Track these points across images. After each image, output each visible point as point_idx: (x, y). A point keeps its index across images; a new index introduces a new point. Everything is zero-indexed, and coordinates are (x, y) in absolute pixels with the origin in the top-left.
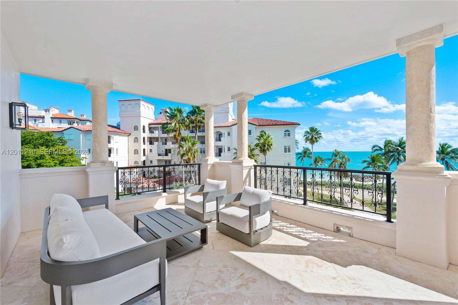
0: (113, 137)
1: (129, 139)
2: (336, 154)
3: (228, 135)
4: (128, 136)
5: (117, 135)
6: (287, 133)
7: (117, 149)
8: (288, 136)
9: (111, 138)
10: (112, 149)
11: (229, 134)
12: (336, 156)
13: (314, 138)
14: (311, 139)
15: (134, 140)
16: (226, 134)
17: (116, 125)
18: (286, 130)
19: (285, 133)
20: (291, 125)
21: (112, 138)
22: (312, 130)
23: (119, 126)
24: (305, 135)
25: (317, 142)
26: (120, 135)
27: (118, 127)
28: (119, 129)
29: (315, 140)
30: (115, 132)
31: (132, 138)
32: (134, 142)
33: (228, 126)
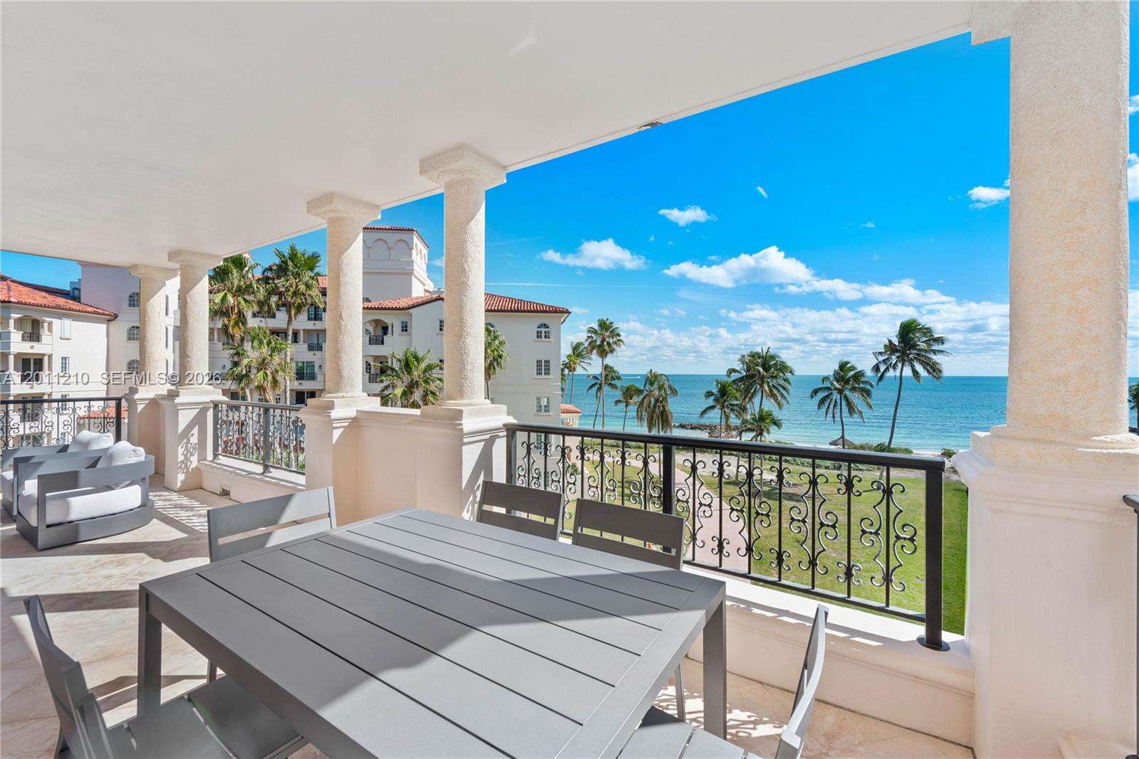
0: (50, 324)
1: (112, 329)
2: (652, 379)
3: (403, 330)
4: (108, 321)
5: (67, 316)
6: (543, 330)
7: (64, 359)
8: (545, 337)
9: (43, 327)
10: (46, 359)
11: (406, 327)
12: (652, 384)
13: (605, 343)
14: (601, 346)
15: (129, 334)
16: (397, 329)
17: (68, 288)
18: (541, 325)
19: (539, 330)
20: (550, 312)
21: (46, 325)
22: (604, 325)
23: (76, 292)
24: (589, 337)
25: (612, 352)
26: (75, 318)
27: (73, 295)
28: (77, 299)
29: (606, 348)
30: (58, 307)
31: (121, 328)
32: (129, 339)
33: (403, 309)
